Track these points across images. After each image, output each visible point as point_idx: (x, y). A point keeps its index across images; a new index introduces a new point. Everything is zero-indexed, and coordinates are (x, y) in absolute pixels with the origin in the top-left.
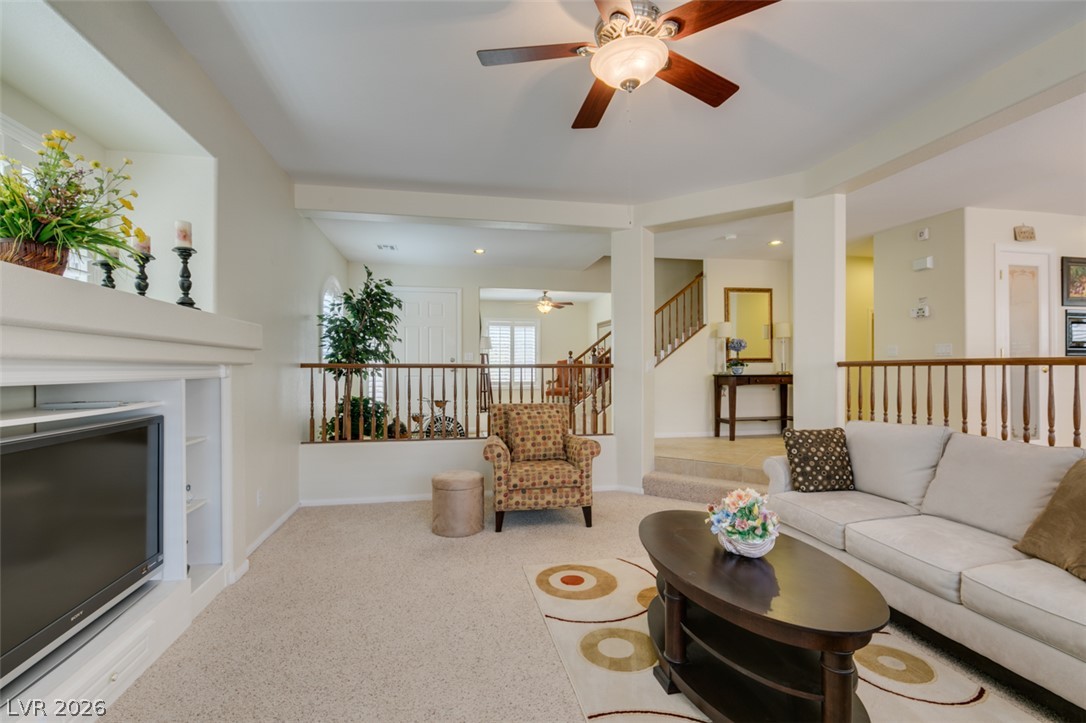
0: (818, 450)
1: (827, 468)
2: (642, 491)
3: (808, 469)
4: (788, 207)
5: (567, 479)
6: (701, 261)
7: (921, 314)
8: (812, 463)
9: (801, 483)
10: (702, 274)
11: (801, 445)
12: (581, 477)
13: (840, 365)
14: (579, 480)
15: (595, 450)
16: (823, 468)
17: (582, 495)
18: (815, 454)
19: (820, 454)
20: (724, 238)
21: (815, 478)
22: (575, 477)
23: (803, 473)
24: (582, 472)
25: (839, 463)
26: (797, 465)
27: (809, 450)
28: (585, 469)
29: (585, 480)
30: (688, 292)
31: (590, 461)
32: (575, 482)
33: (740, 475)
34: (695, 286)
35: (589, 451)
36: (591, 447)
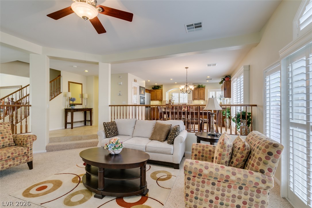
0: (112, 127)
1: (114, 131)
2: (46, 151)
3: (110, 132)
4: (97, 63)
5: (21, 153)
6: (60, 71)
7: (120, 95)
8: (111, 130)
9: (109, 136)
10: (60, 75)
11: (108, 126)
12: (28, 150)
13: (109, 106)
14: (27, 152)
15: (34, 138)
16: (113, 131)
17: (28, 157)
18: (111, 128)
19: (112, 128)
20: (73, 66)
21: (112, 134)
22: (25, 151)
23: (109, 133)
24: (28, 148)
25: (116, 129)
26: (107, 131)
27: (110, 127)
28: (29, 147)
29: (30, 151)
30: (55, 81)
31: (32, 143)
32: (25, 153)
33: (82, 138)
34: (58, 79)
35: (32, 139)
36: (33, 137)
